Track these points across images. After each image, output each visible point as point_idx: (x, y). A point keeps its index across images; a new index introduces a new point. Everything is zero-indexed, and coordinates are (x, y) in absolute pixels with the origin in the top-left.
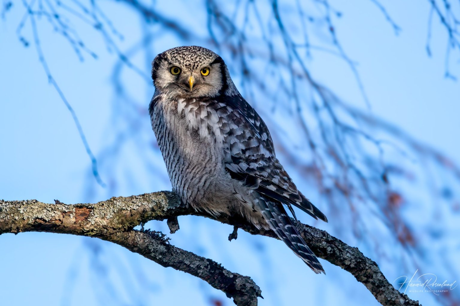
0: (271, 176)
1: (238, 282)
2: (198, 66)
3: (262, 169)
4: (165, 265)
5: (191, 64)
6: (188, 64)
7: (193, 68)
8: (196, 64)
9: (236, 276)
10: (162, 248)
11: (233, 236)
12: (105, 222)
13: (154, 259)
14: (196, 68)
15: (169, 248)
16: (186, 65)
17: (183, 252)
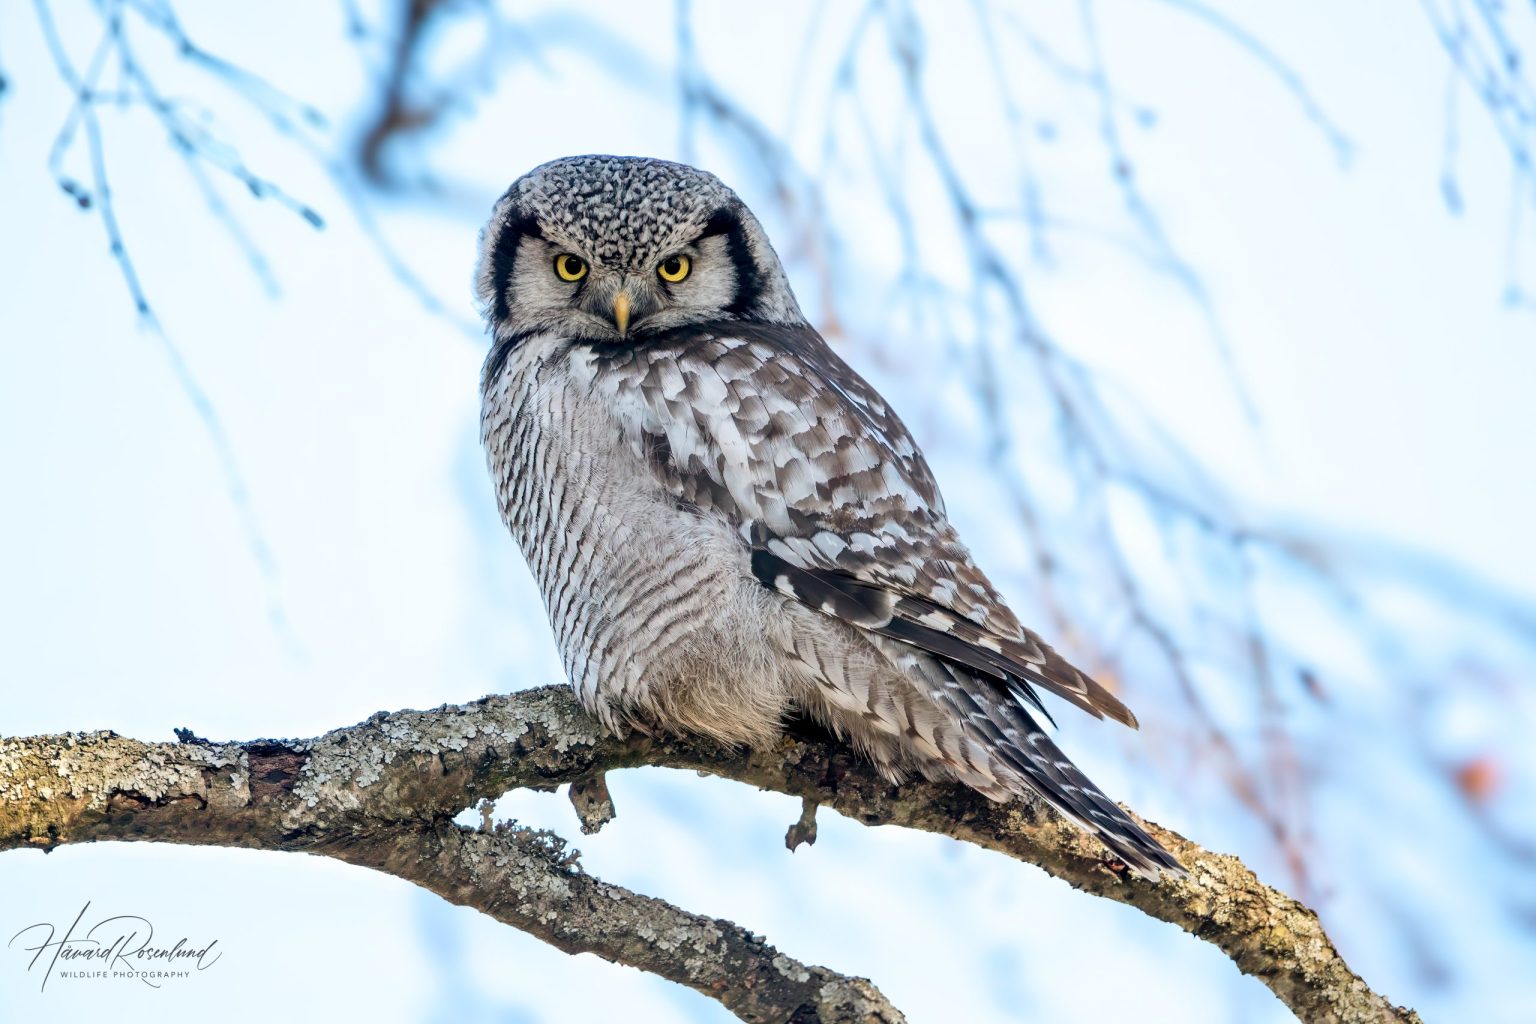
0: (925, 577)
1: (828, 996)
2: (645, 255)
3: (893, 555)
4: (571, 944)
5: (622, 250)
6: (608, 254)
7: (629, 263)
8: (640, 252)
9: (818, 977)
10: (557, 886)
11: (802, 834)
12: (352, 801)
13: (530, 925)
14: (641, 263)
15: (581, 883)
16: (603, 257)
17: (631, 900)
